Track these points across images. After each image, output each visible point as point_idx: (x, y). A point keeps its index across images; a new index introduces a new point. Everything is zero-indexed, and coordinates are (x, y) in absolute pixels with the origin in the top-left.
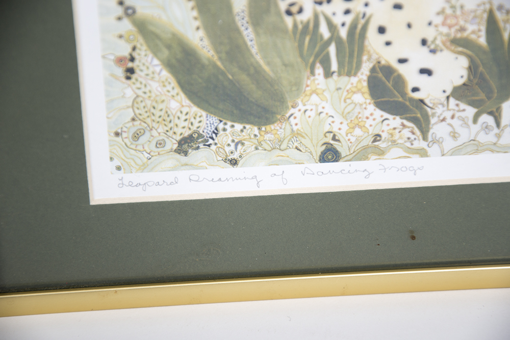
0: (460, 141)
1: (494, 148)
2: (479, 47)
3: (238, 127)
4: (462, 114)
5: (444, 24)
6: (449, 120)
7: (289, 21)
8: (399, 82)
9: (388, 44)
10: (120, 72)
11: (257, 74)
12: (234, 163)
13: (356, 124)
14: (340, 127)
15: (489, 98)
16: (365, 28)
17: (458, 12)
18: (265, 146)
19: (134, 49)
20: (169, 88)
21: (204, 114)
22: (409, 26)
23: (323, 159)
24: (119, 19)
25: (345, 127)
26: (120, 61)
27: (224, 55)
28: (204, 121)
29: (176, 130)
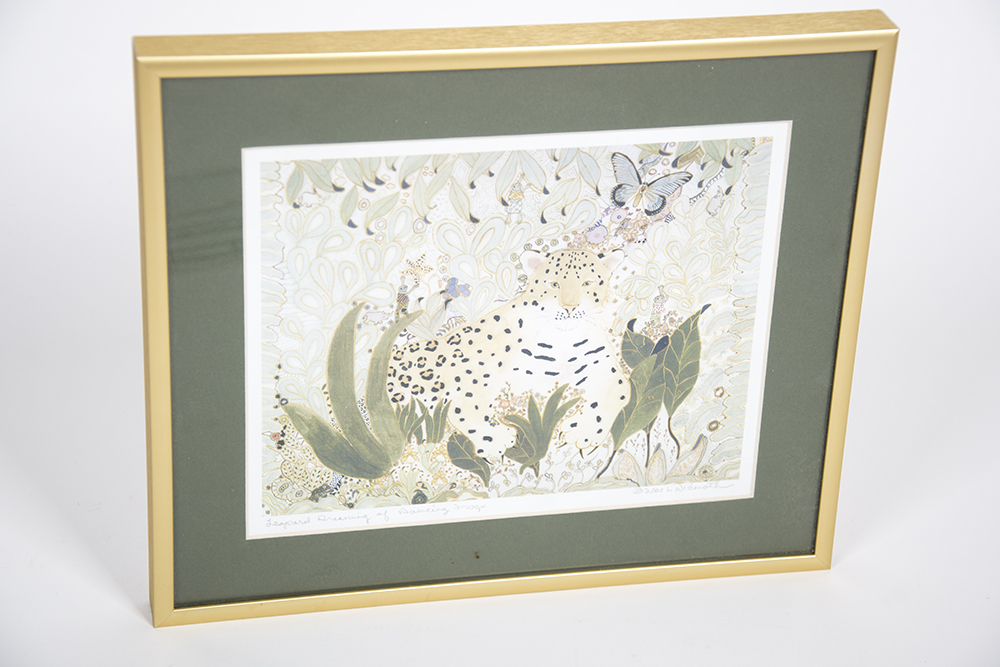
0: (511, 487)
1: (534, 491)
2: (525, 421)
3: (355, 480)
4: (513, 468)
5: (500, 406)
6: (503, 472)
7: (394, 405)
8: (470, 445)
9: (462, 420)
10: (274, 444)
11: (370, 443)
12: (351, 506)
13: (439, 476)
14: (428, 479)
15: (531, 456)
16: (446, 409)
17: (510, 399)
18: (374, 493)
19: (285, 428)
20: (308, 454)
21: (332, 471)
22: (477, 407)
23: (415, 501)
24: (277, 407)
25: (431, 479)
26: (275, 436)
27: (348, 431)
28: (330, 476)
29: (310, 483)
